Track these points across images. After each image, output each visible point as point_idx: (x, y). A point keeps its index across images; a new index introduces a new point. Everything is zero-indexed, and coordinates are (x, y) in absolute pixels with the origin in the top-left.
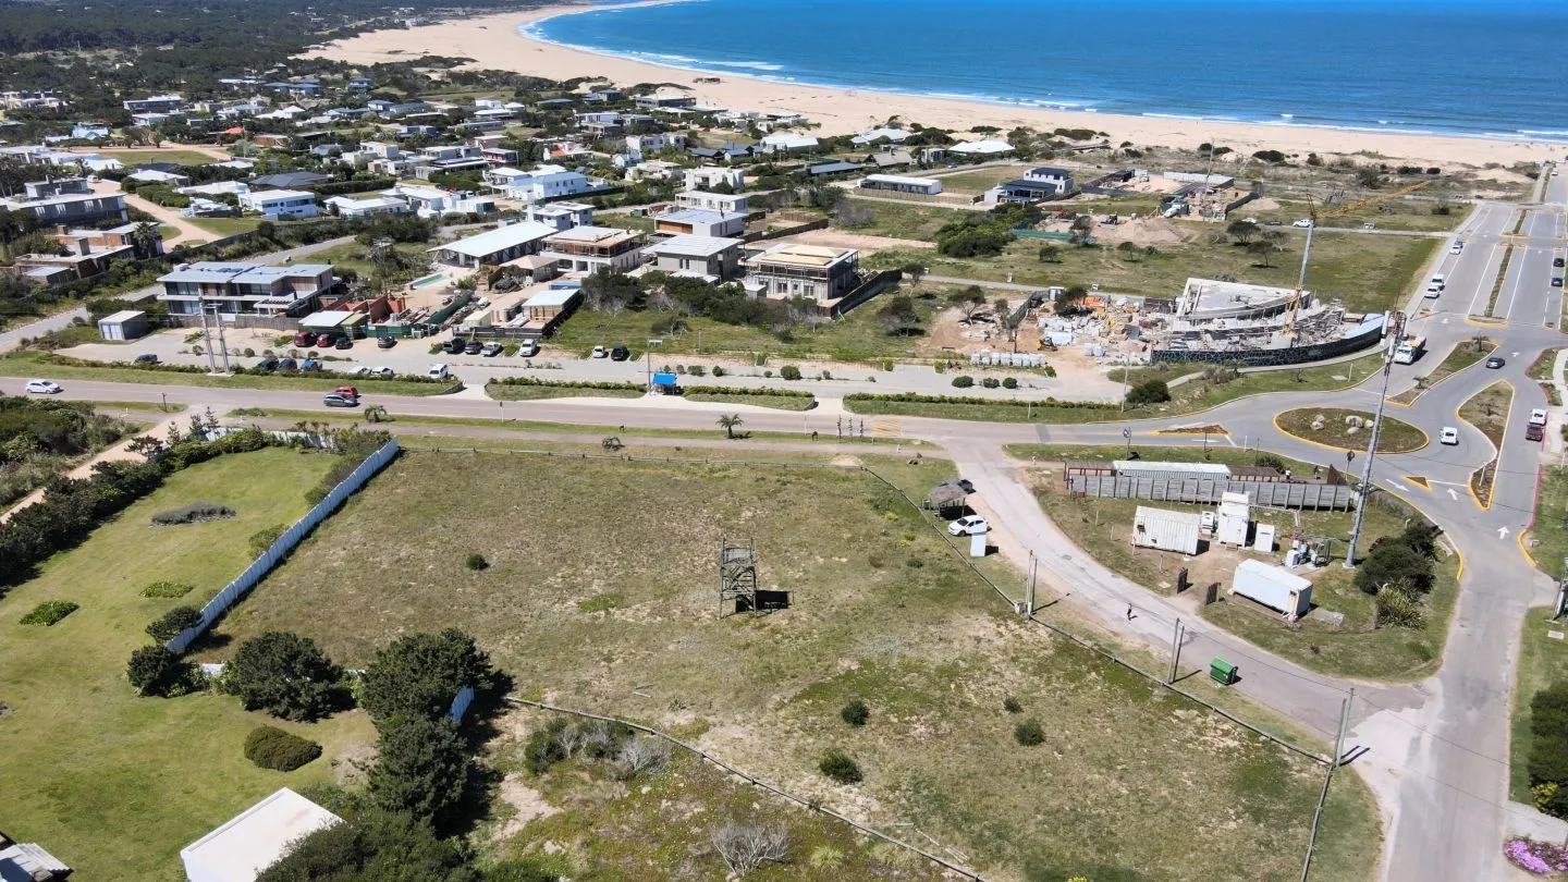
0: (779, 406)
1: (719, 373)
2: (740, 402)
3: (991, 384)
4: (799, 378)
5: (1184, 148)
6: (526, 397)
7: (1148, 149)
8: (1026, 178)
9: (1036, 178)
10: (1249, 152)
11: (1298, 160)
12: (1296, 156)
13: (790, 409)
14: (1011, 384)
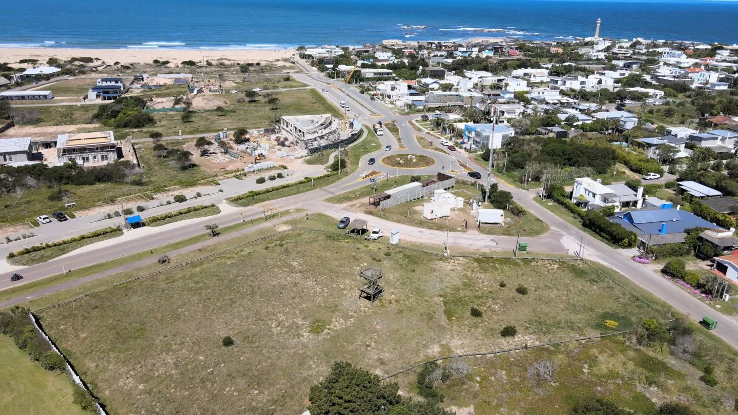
0: (206, 215)
1: (141, 209)
2: (182, 219)
3: (272, 178)
4: (186, 200)
5: (147, 63)
6: (51, 257)
7: (131, 65)
8: (98, 84)
9: (104, 84)
10: (179, 62)
11: (202, 64)
12: (200, 62)
13: (212, 215)
14: (280, 176)
